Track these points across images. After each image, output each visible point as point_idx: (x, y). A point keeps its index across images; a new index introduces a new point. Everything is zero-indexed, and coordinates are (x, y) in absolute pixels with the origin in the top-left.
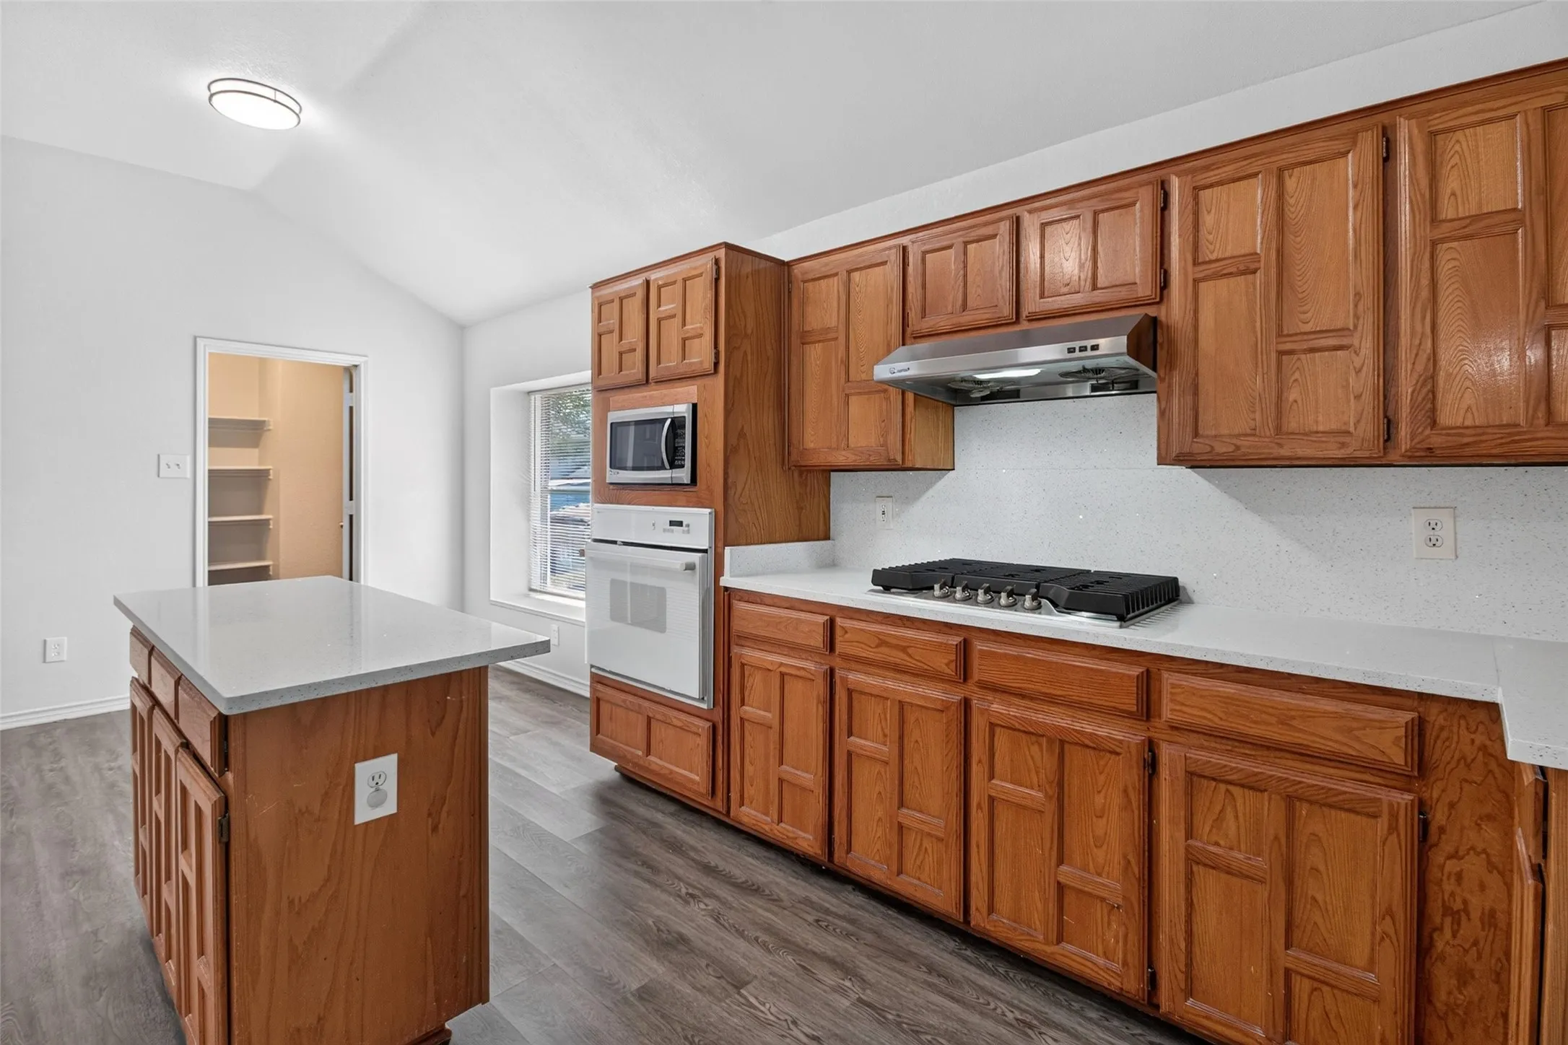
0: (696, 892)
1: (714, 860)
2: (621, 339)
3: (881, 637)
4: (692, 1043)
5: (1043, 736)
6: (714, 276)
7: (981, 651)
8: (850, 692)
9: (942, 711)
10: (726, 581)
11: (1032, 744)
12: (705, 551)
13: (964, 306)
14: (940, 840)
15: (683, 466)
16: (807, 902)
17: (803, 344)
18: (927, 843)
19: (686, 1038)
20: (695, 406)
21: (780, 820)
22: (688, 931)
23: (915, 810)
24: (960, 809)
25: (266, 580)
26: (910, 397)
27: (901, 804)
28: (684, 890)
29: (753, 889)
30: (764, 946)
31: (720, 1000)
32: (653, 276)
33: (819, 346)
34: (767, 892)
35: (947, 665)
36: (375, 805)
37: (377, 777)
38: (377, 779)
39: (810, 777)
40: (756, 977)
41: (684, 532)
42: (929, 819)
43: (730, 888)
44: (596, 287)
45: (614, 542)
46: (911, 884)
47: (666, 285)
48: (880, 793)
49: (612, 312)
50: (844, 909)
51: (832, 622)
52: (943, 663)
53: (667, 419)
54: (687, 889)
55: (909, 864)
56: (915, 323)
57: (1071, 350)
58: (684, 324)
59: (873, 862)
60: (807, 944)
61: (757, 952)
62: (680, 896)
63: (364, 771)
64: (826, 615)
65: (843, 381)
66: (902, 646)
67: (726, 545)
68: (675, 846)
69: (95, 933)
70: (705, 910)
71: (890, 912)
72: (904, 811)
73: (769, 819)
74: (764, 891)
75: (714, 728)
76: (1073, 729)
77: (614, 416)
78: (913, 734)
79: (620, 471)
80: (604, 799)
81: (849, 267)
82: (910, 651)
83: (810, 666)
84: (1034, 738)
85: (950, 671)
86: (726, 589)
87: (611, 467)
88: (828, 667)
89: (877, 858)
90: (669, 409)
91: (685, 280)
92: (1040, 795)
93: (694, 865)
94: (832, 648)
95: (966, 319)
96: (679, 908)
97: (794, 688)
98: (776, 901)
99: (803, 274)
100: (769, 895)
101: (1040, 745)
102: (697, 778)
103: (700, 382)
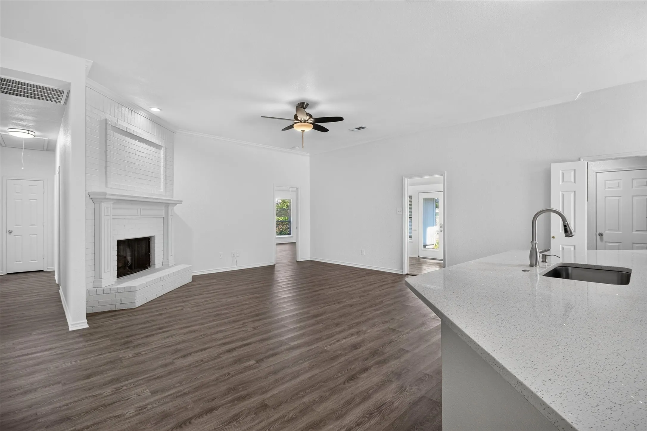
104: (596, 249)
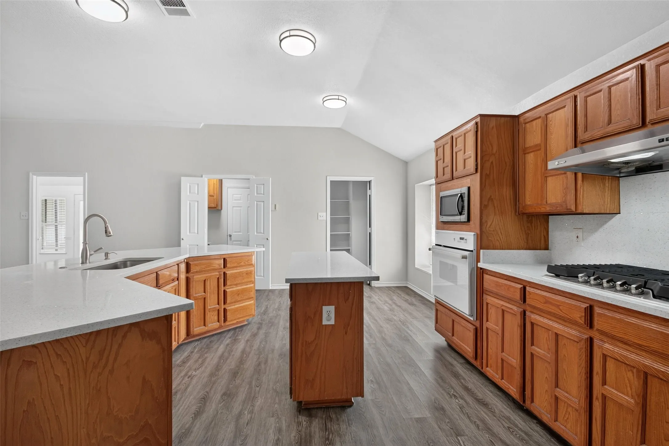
0: (457, 395)
1: (470, 386)
2: (444, 162)
3: (547, 299)
4: (429, 444)
5: (634, 367)
6: (476, 130)
7: (598, 313)
8: (532, 324)
9: (578, 342)
10: (480, 265)
11: (629, 371)
12: (472, 251)
13: (610, 122)
14: (577, 410)
15: (464, 214)
16: (508, 419)
17: (525, 154)
18: (570, 409)
19: (427, 442)
20: (469, 188)
21: (502, 378)
22: (446, 407)
23: (564, 391)
24: (587, 397)
25: (348, 253)
26: (580, 176)
27: (557, 386)
28: (452, 392)
29: (484, 404)
30: (478, 426)
31: (447, 436)
32: (454, 134)
33: (532, 155)
34: (490, 407)
35: (580, 318)
36: (328, 320)
37: (328, 312)
38: (329, 312)
39: (515, 361)
40: (467, 435)
41: (464, 242)
42: (571, 397)
43: (473, 399)
44: (436, 141)
45: (441, 246)
46: (562, 429)
47: (459, 137)
48: (546, 377)
49: (440, 151)
50: (527, 429)
51: (524, 288)
52: (579, 316)
53: (459, 194)
54: (454, 392)
55: (560, 417)
56: (581, 136)
57: (661, 141)
58: (465, 153)
59: (543, 411)
60: (498, 434)
61: (472, 427)
62: (449, 394)
63: (325, 309)
64: (522, 285)
65: (543, 170)
66: (557, 305)
67: (481, 249)
68: (456, 375)
69: (285, 344)
70: (458, 403)
71: (552, 440)
72: (558, 389)
73: (498, 377)
74: (488, 406)
75: (476, 329)
76: (653, 367)
77: (442, 194)
78: (562, 352)
79: (444, 217)
80: (438, 351)
81: (546, 113)
82: (561, 307)
83: (515, 308)
84: (629, 368)
85: (582, 321)
86: (481, 269)
87: (441, 215)
88: (522, 310)
89: (545, 410)
90: (459, 190)
91: (465, 134)
92: (632, 401)
93: (461, 385)
94: (525, 301)
95: (611, 128)
96: (447, 398)
97: (507, 317)
98: (493, 413)
99: (525, 120)
100: (490, 409)
101: (633, 372)
102: (470, 350)
103: (470, 177)
104: (227, 244)
